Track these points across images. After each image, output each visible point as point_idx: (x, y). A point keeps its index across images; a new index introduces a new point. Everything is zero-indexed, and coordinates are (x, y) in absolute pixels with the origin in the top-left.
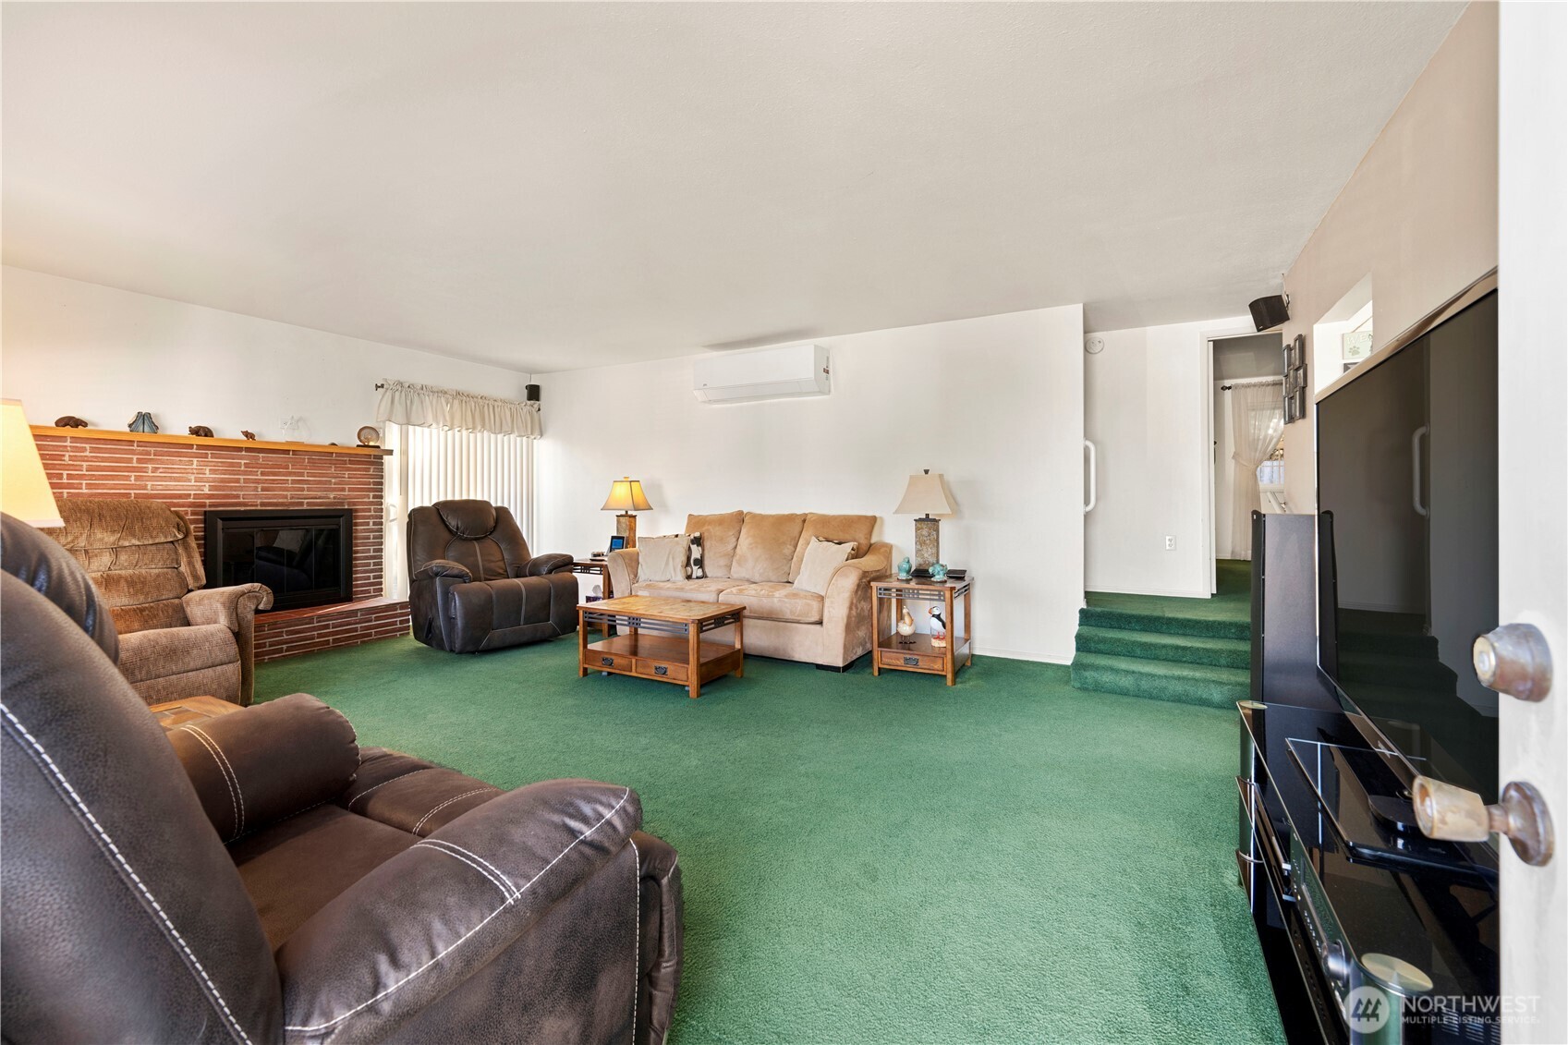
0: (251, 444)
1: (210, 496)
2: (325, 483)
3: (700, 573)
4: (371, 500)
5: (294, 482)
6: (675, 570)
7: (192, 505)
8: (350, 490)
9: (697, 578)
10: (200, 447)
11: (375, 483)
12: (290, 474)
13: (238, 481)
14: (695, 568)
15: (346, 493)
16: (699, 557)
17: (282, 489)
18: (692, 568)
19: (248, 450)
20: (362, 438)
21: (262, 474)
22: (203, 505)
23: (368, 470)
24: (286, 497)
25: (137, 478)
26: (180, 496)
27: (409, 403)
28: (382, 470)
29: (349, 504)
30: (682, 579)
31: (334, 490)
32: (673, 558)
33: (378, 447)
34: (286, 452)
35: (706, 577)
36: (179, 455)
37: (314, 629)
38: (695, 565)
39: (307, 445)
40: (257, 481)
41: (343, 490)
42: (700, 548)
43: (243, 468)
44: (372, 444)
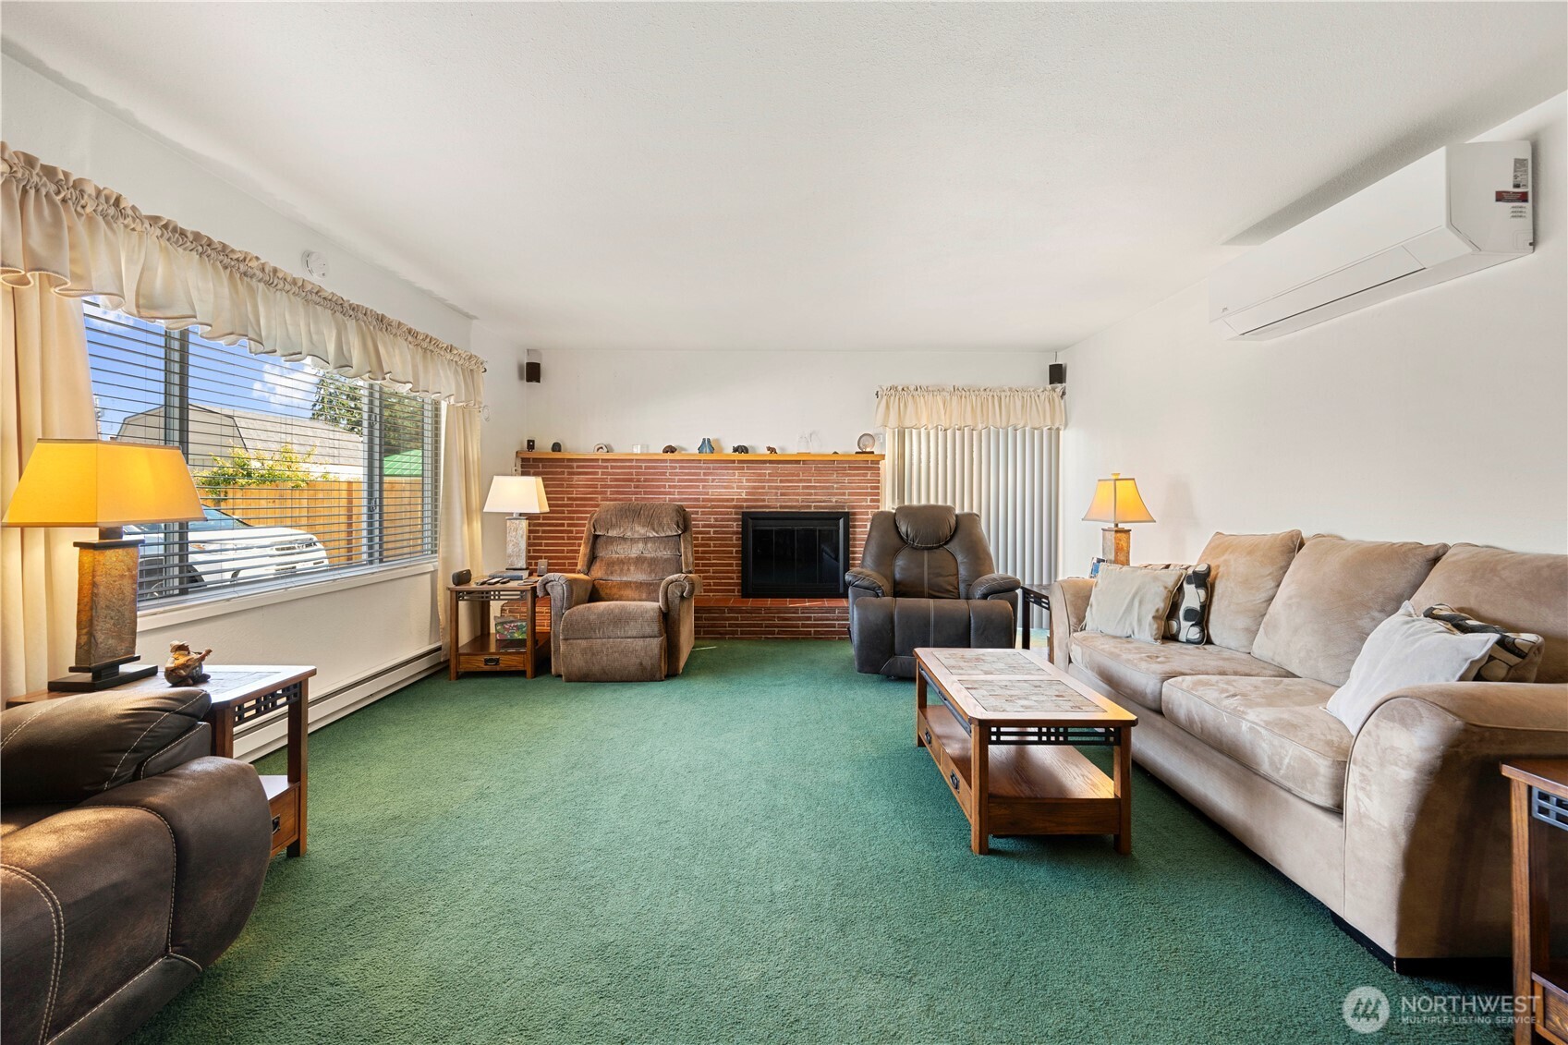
0: (773, 457)
1: (746, 500)
2: (827, 488)
3: (1194, 633)
4: (869, 503)
5: (804, 488)
6: (1139, 621)
7: (735, 507)
8: (850, 494)
9: (1189, 642)
10: (740, 462)
11: (872, 488)
12: (801, 481)
13: (763, 488)
14: (1185, 625)
15: (847, 497)
16: (1197, 606)
17: (794, 494)
18: (1179, 624)
19: (771, 462)
20: (861, 445)
21: (781, 481)
22: (741, 507)
23: (865, 475)
24: (798, 501)
25: (704, 487)
26: (727, 500)
27: (902, 405)
28: (878, 475)
29: (849, 507)
30: (1151, 639)
31: (836, 494)
32: (1141, 603)
33: (873, 453)
34: (798, 462)
35: (1209, 642)
36: (727, 468)
37: (799, 619)
38: (1186, 619)
39: (814, 455)
40: (777, 488)
41: (844, 494)
42: (1202, 592)
43: (767, 477)
44: (868, 450)
